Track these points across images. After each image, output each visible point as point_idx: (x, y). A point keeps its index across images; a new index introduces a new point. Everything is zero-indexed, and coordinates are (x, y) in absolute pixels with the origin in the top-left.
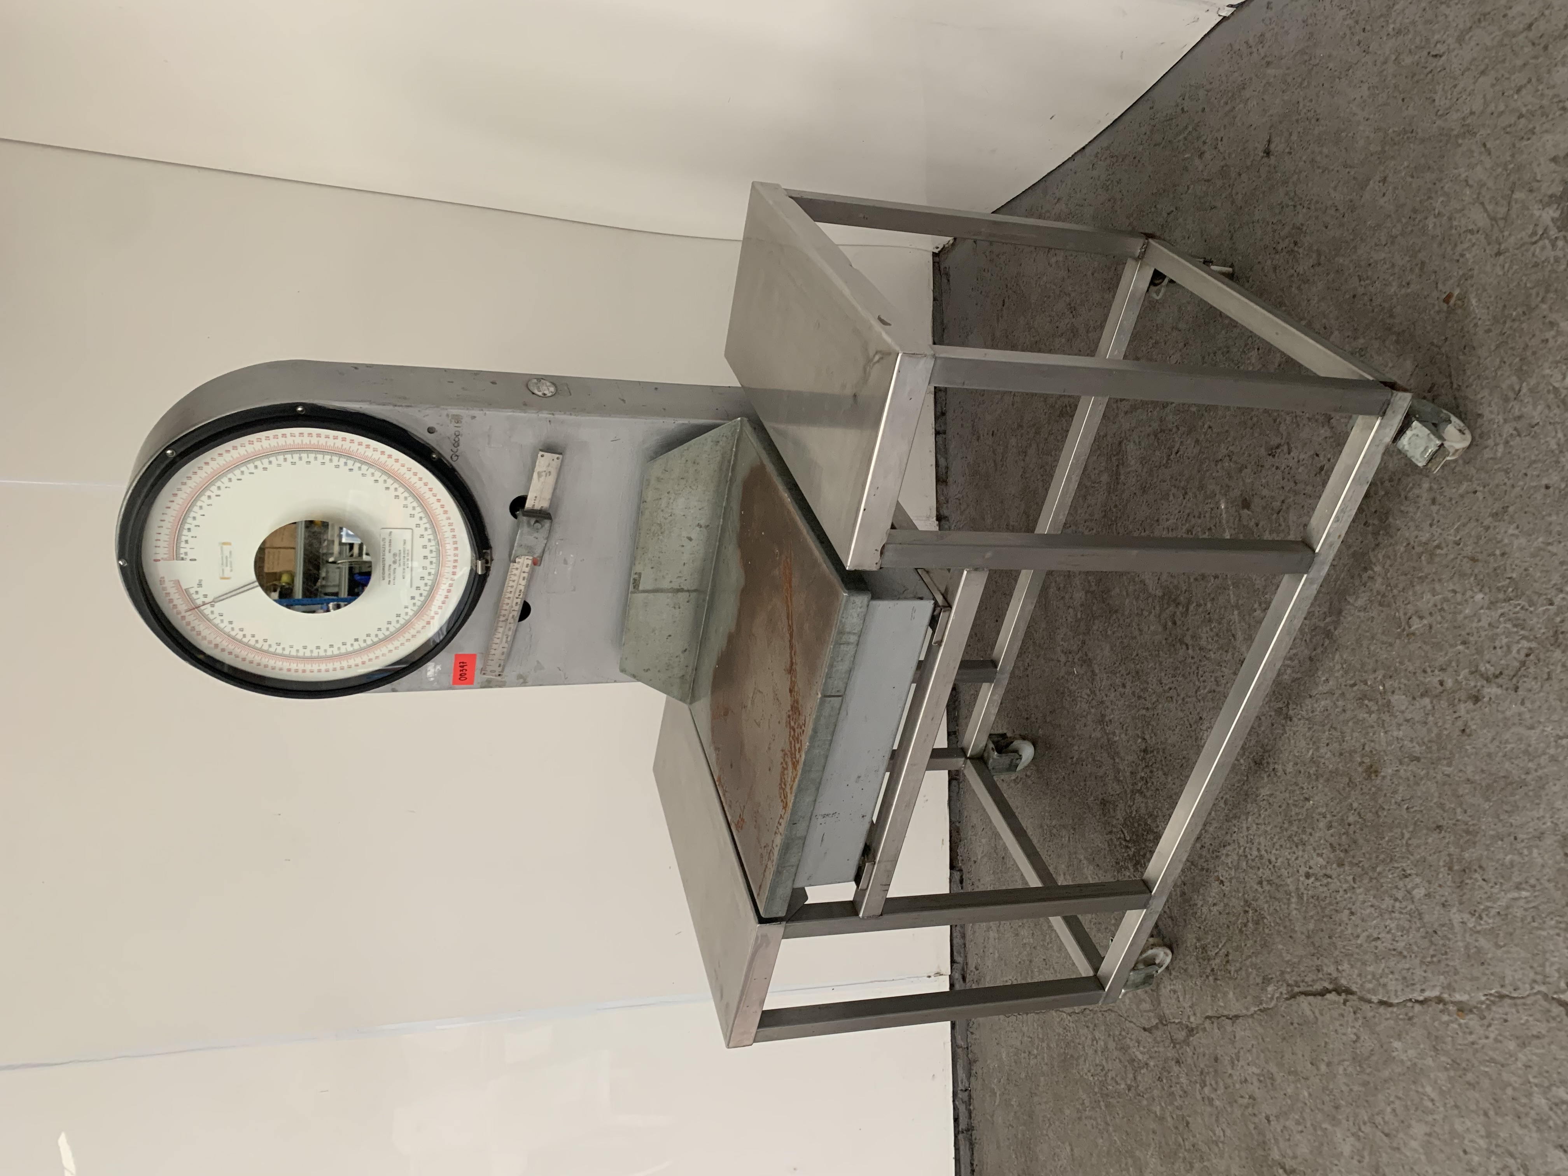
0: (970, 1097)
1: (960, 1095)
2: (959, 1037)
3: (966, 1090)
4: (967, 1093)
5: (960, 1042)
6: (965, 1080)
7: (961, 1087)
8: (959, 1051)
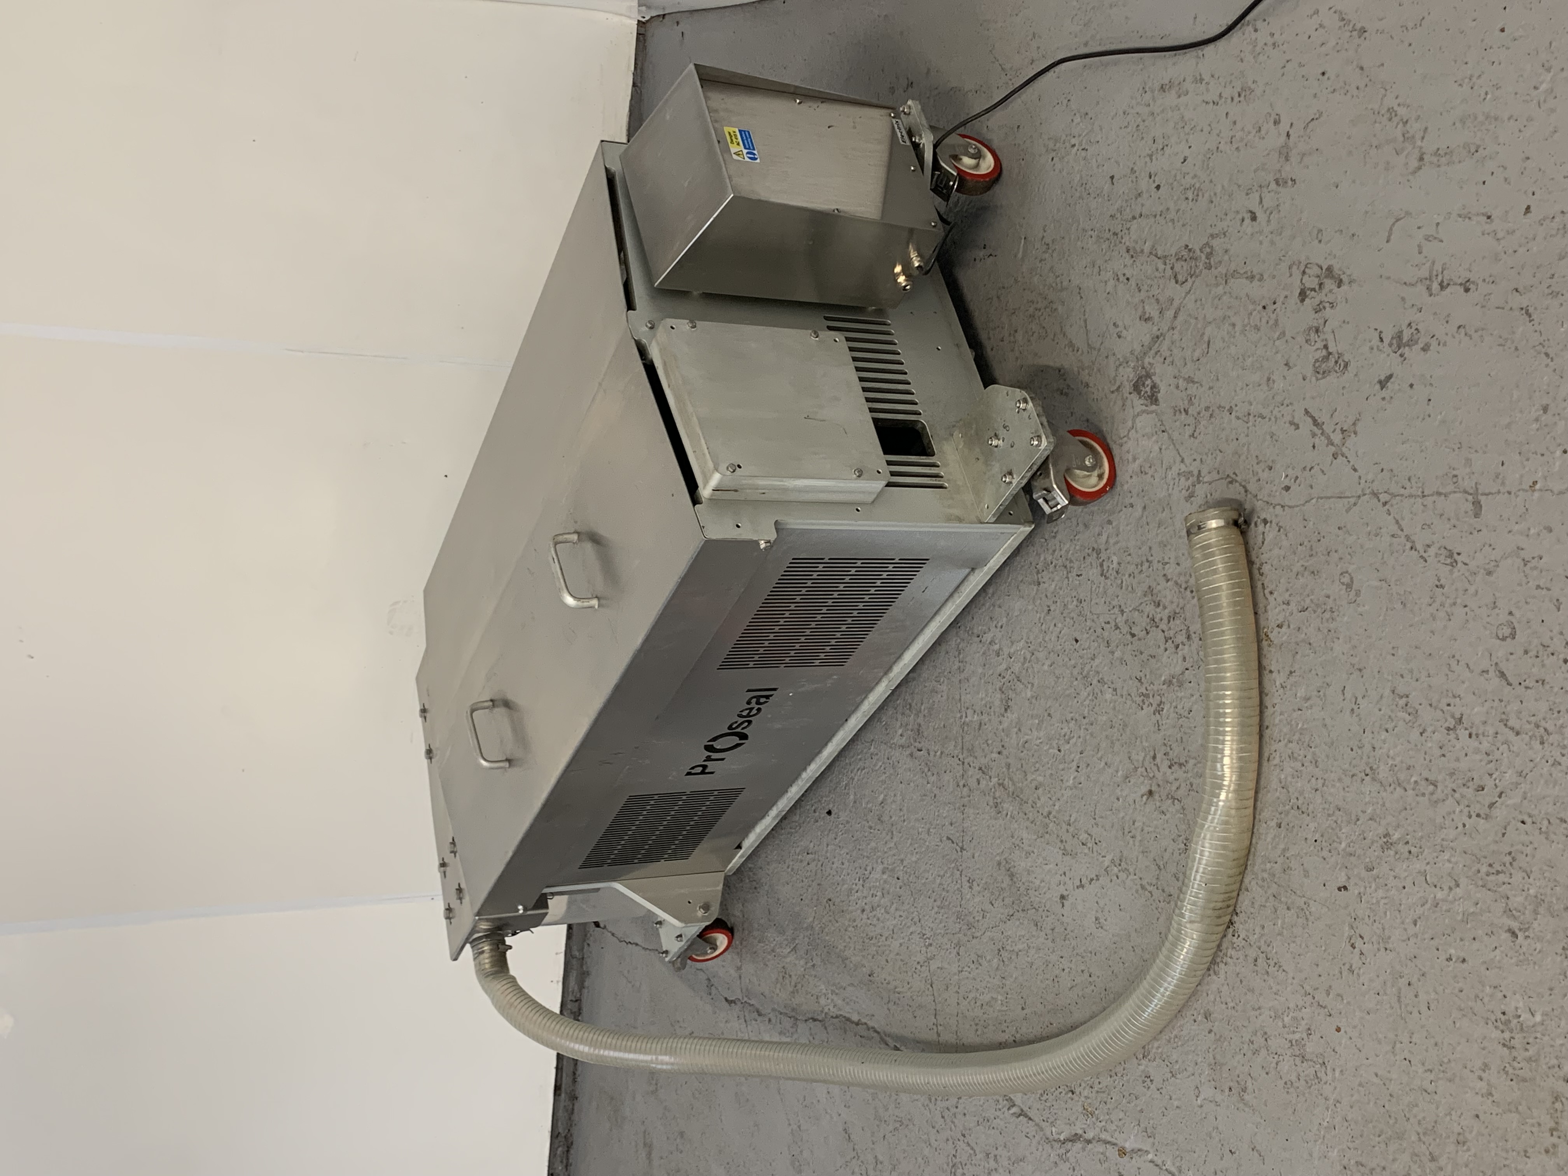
0: (580, 1009)
1: (570, 1006)
2: (575, 948)
3: (576, 1001)
4: (577, 1004)
5: (577, 954)
6: (576, 988)
7: (571, 997)
8: (574, 962)
